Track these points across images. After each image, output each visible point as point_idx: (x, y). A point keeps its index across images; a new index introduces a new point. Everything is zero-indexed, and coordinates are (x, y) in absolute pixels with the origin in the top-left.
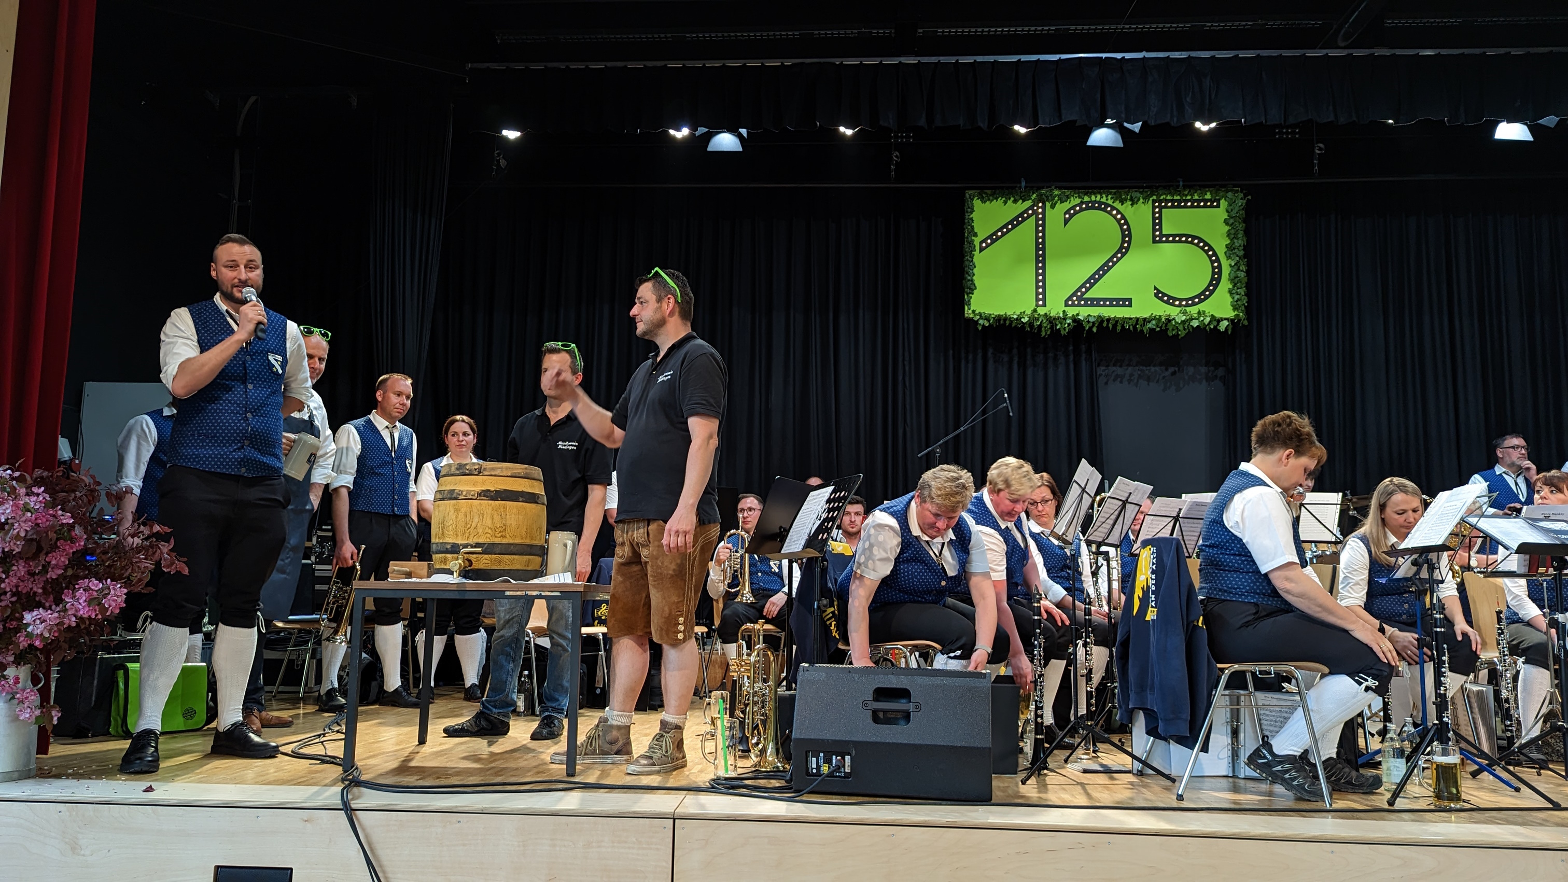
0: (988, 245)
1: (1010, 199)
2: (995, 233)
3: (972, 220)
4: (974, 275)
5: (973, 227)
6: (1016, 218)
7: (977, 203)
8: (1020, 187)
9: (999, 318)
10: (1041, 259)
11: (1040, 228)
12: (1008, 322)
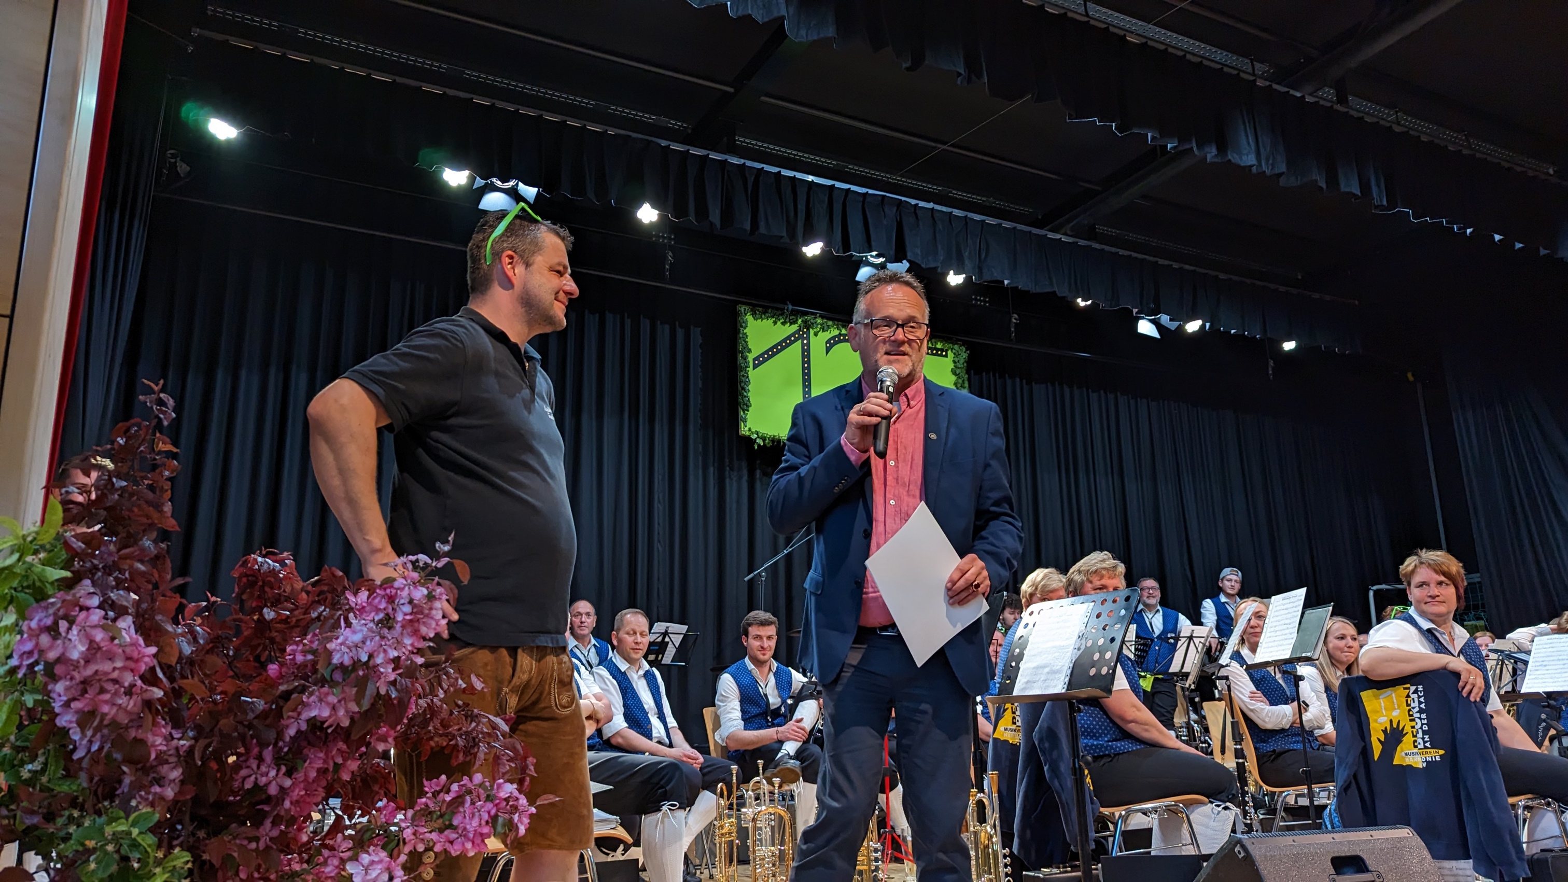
0: (761, 363)
1: (780, 320)
2: (767, 352)
3: (746, 335)
4: (749, 391)
5: (746, 342)
6: (785, 340)
7: (749, 319)
8: (787, 310)
9: (773, 439)
10: (807, 384)
11: (806, 356)
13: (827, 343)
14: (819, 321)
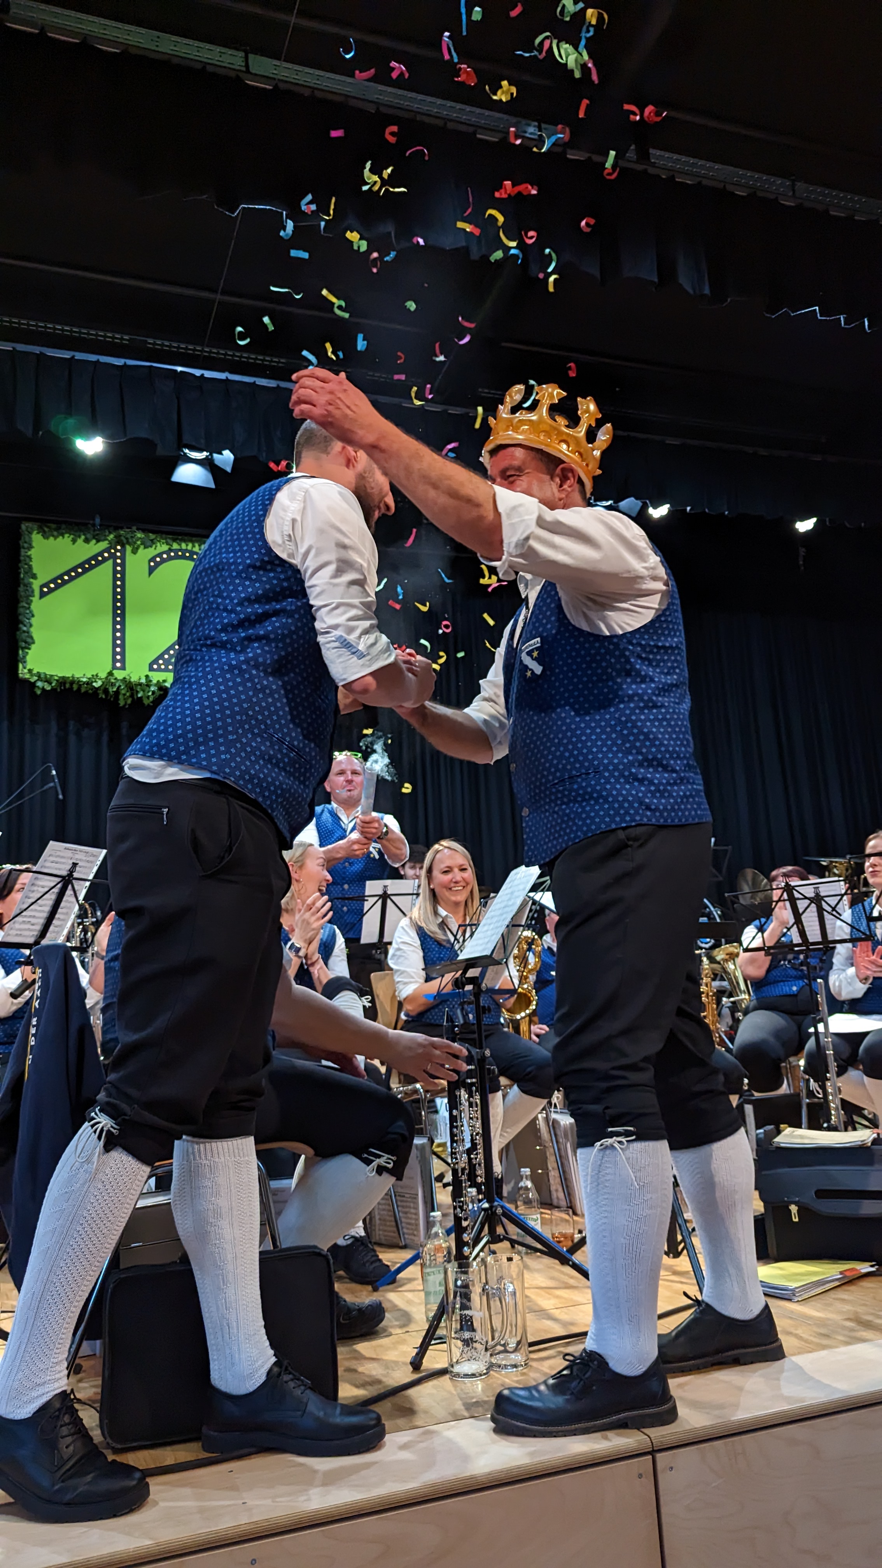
0: (51, 591)
1: (80, 537)
2: (61, 577)
3: (30, 557)
4: (31, 625)
5: (30, 567)
6: (88, 561)
7: (37, 538)
8: (94, 525)
9: (63, 681)
10: (119, 611)
11: (119, 577)
12: (75, 687)
13: (150, 561)
14: (139, 535)
